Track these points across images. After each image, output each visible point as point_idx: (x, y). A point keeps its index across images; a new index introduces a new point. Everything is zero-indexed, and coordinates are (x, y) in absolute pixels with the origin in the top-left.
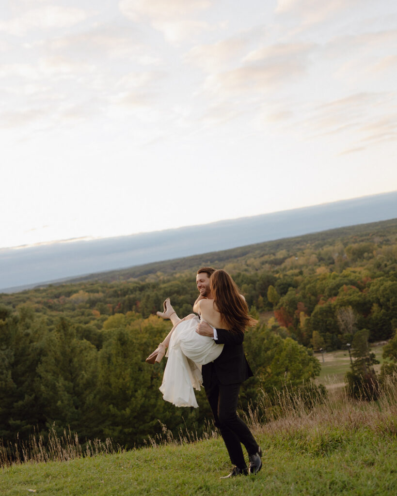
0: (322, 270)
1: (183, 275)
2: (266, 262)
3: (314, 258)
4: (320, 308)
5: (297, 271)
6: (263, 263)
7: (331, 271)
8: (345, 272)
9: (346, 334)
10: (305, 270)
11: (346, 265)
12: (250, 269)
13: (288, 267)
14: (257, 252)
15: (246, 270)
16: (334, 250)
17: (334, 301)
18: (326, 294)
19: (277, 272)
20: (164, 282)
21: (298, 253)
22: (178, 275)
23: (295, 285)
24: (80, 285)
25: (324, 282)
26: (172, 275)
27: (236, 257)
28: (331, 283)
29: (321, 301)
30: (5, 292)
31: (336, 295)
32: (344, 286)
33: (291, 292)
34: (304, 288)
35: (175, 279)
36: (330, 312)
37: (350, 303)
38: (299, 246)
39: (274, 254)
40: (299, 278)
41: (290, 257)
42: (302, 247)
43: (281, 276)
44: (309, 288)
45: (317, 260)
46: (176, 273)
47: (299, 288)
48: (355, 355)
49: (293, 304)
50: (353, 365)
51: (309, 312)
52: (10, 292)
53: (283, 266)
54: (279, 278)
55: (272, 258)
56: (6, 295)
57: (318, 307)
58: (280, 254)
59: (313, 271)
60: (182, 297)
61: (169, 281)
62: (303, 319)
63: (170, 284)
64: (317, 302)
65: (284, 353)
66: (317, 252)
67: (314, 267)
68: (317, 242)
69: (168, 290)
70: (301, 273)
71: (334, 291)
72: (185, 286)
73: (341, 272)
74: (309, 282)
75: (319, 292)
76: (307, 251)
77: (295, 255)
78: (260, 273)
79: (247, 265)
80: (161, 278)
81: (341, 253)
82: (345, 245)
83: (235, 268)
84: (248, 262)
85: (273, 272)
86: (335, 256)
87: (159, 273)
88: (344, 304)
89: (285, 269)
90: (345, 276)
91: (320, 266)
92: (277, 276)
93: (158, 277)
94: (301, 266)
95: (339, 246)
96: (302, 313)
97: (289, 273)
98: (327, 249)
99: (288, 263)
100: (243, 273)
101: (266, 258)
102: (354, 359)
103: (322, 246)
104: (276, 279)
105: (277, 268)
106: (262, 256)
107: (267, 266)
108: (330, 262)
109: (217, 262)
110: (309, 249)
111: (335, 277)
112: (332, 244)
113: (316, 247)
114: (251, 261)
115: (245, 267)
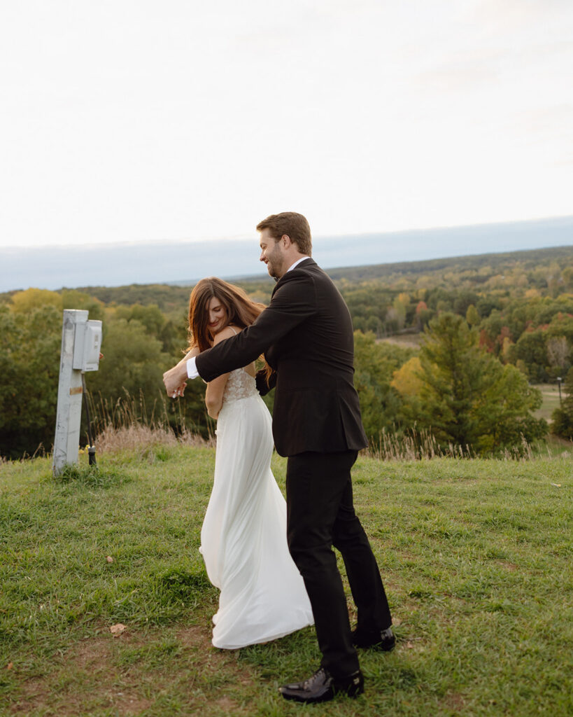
0: (532, 293)
1: (371, 284)
2: (467, 278)
3: (523, 279)
4: (529, 336)
5: (502, 292)
6: (463, 279)
7: (543, 294)
8: (561, 298)
9: (556, 367)
10: (513, 292)
11: (562, 290)
12: (447, 284)
13: (493, 286)
14: (457, 266)
15: (443, 285)
16: (549, 271)
17: (545, 330)
18: (537, 320)
19: (479, 290)
20: (349, 290)
21: (506, 272)
22: (364, 284)
23: (500, 308)
24: (257, 284)
25: (535, 306)
26: (358, 283)
27: (432, 269)
28: (544, 308)
29: (530, 327)
30: (179, 284)
31: (548, 322)
32: (559, 314)
33: (494, 315)
34: (511, 311)
35: (361, 288)
36: (540, 341)
37: (565, 333)
38: (506, 264)
39: (476, 270)
40: (505, 299)
41: (495, 275)
42: (511, 265)
43: (485, 296)
44: (517, 312)
45: (527, 281)
46: (362, 282)
47: (504, 311)
48: (567, 391)
49: (497, 328)
50: (562, 402)
51: (514, 339)
52: (182, 285)
53: (486, 284)
54: (482, 298)
55: (474, 274)
56: (179, 288)
57: (526, 335)
58: (484, 271)
59: (522, 293)
60: (369, 309)
61: (354, 289)
62: (507, 345)
63: (356, 292)
64: (525, 328)
65: (503, 381)
66: (528, 272)
67: (524, 289)
68: (528, 261)
69: (354, 299)
70: (507, 294)
71: (547, 319)
72: (373, 297)
73: (555, 297)
74: (517, 305)
75: (528, 317)
76: (516, 270)
77: (502, 273)
78: (460, 290)
79: (445, 280)
80: (346, 285)
81: (557, 276)
82: (563, 267)
83: (430, 282)
84: (446, 277)
85: (475, 290)
86: (550, 279)
87: (343, 280)
88: (556, 334)
89: (488, 288)
90: (561, 303)
91: (529, 288)
92: (480, 295)
93: (342, 284)
94: (507, 287)
95: (555, 267)
96: (506, 339)
97: (494, 292)
98: (539, 269)
99: (492, 281)
100: (440, 288)
101: (467, 274)
102: (564, 395)
103: (533, 266)
104: (478, 299)
105: (478, 286)
106: (463, 271)
107: (468, 283)
108: (543, 285)
109: (409, 273)
110: (518, 267)
111: (548, 303)
112: (547, 264)
113: (528, 267)
114: (449, 275)
115: (442, 282)
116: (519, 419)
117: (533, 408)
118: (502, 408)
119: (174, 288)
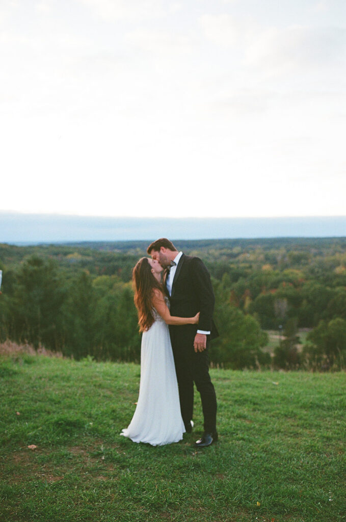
0: (267, 267)
2: (224, 254)
3: (262, 257)
4: (263, 296)
5: (247, 265)
6: (222, 255)
7: (274, 269)
8: (286, 272)
9: (279, 318)
10: (255, 266)
11: (286, 266)
12: (211, 257)
13: (242, 261)
14: (218, 245)
15: (207, 258)
16: (279, 253)
17: (273, 293)
18: (269, 286)
19: (232, 263)
21: (250, 252)
23: (245, 276)
25: (268, 277)
27: (201, 246)
28: (274, 278)
29: (264, 291)
31: (276, 288)
32: (284, 283)
33: (241, 281)
34: (252, 279)
36: (270, 300)
37: (285, 296)
38: (251, 246)
39: (231, 249)
40: (249, 271)
41: (243, 253)
42: (254, 247)
43: (235, 268)
44: (256, 280)
45: (264, 259)
47: (247, 278)
48: (285, 335)
49: (242, 290)
50: (282, 342)
51: (253, 298)
53: (237, 259)
54: (233, 269)
55: (229, 251)
57: (261, 295)
58: (236, 250)
59: (260, 267)
62: (248, 302)
64: (260, 291)
66: (265, 252)
67: (261, 264)
68: (266, 245)
70: (251, 267)
71: (275, 285)
73: (282, 271)
74: (256, 275)
75: (263, 283)
76: (258, 251)
77: (248, 252)
78: (219, 261)
81: (284, 257)
82: (288, 251)
85: (229, 263)
86: (279, 258)
87: (138, 249)
88: (281, 296)
89: (238, 262)
90: (285, 275)
91: (265, 264)
92: (232, 266)
94: (251, 262)
95: (283, 251)
96: (248, 298)
97: (242, 265)
98: (273, 251)
99: (241, 257)
101: (224, 251)
102: (283, 338)
103: (269, 248)
104: (231, 269)
105: (232, 260)
106: (222, 249)
107: (224, 258)
108: (274, 262)
110: (259, 249)
111: (277, 275)
112: (278, 248)
113: (265, 249)
114: (212, 251)
115: (207, 255)
116: (252, 352)
117: (262, 345)
118: (242, 344)
119: (13, 247)
